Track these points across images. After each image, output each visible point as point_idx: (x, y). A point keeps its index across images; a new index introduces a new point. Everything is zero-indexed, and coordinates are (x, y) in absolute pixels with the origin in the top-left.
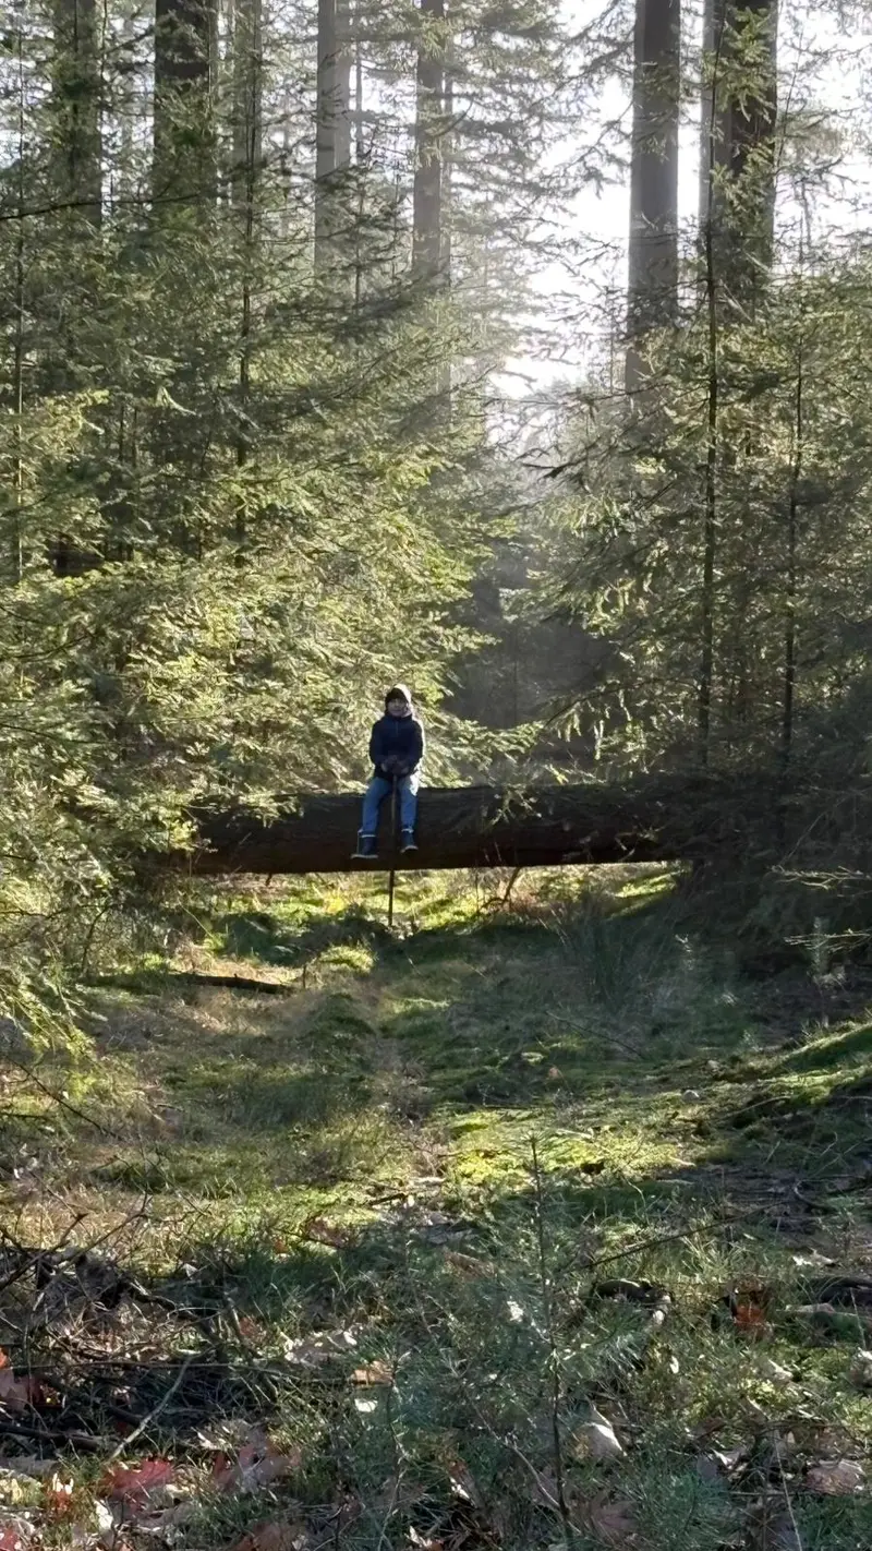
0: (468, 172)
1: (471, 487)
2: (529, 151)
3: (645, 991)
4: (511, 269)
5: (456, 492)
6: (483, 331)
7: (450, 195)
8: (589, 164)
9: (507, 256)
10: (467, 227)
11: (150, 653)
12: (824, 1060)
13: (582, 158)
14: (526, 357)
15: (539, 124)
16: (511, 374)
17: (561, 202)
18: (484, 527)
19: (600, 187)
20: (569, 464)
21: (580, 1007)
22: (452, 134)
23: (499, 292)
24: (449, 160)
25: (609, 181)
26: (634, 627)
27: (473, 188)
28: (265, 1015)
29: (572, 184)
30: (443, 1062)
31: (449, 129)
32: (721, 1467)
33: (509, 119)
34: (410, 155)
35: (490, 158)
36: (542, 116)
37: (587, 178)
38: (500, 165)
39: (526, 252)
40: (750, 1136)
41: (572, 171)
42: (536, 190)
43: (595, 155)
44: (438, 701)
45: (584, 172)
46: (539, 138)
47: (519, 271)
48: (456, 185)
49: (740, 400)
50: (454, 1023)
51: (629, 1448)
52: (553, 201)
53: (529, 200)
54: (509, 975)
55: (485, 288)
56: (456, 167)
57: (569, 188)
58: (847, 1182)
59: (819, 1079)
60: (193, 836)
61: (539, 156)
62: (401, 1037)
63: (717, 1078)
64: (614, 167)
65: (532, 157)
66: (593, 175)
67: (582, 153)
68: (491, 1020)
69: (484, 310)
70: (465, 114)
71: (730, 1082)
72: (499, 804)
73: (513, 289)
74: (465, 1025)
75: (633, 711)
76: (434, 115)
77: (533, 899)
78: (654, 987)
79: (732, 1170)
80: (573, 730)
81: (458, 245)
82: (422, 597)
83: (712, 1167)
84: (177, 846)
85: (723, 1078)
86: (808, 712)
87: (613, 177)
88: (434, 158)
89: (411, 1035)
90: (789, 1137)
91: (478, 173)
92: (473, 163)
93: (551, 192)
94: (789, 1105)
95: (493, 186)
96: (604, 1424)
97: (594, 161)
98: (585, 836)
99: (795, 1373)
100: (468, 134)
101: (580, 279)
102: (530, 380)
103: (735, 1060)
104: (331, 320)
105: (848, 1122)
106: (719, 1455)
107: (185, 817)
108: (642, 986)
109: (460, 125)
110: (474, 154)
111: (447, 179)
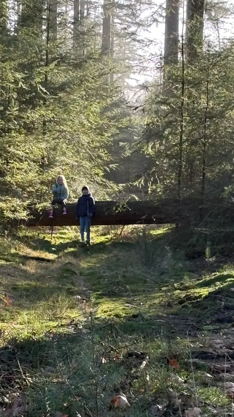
0: (120, 19)
1: (117, 112)
2: (137, 13)
3: (159, 262)
4: (132, 48)
5: (112, 113)
6: (123, 66)
7: (114, 26)
8: (155, 17)
9: (131, 44)
10: (118, 35)
11: (15, 161)
12: (207, 284)
13: (152, 15)
14: (136, 74)
15: (140, 5)
16: (132, 79)
17: (146, 28)
18: (117, 124)
19: (157, 24)
20: (140, 106)
21: (140, 267)
22: (114, 8)
23: (129, 55)
24: (113, 16)
25: (160, 22)
26: (159, 154)
27: (121, 24)
28: (46, 268)
29: (149, 23)
30: (97, 283)
31: (113, 6)
32: (159, 409)
33: (131, 4)
34: (102, 14)
35: (126, 15)
36: (141, 3)
37: (154, 21)
38: (129, 17)
39: (136, 43)
40: (183, 307)
41: (149, 19)
42: (139, 25)
43: (156, 14)
44: (102, 176)
45: (153, 19)
46: (140, 9)
47: (135, 48)
48: (115, 23)
49: (191, 88)
50: (101, 272)
51: (131, 403)
52: (144, 28)
53: (137, 28)
54: (119, 257)
55: (124, 53)
56: (115, 17)
57: (149, 24)
58: (210, 321)
59: (205, 290)
60: (28, 215)
61: (140, 15)
62: (85, 276)
63: (176, 289)
64: (162, 18)
65: (138, 15)
66: (155, 20)
67: (152, 14)
68: (113, 271)
69: (124, 60)
70: (118, 2)
71: (180, 290)
72: (119, 206)
73: (133, 54)
74: (104, 272)
75: (160, 179)
76: (109, 2)
77: (129, 235)
78: (162, 261)
79: (177, 317)
80: (142, 185)
81: (116, 40)
82: (98, 144)
83: (171, 316)
84: (22, 218)
85: (178, 289)
86: (209, 181)
87: (161, 21)
88: (109, 15)
89: (88, 275)
90: (195, 307)
91: (122, 20)
92: (120, 16)
93: (143, 25)
94: (196, 298)
95: (127, 23)
96: (124, 396)
97: (156, 16)
98: (143, 216)
99: (185, 380)
100: (119, 8)
101: (144, 51)
102: (138, 81)
103: (182, 284)
104: (72, 62)
105: (213, 303)
106: (158, 405)
107: (25, 209)
108: (158, 261)
109: (116, 5)
110: (121, 14)
111: (113, 21)
